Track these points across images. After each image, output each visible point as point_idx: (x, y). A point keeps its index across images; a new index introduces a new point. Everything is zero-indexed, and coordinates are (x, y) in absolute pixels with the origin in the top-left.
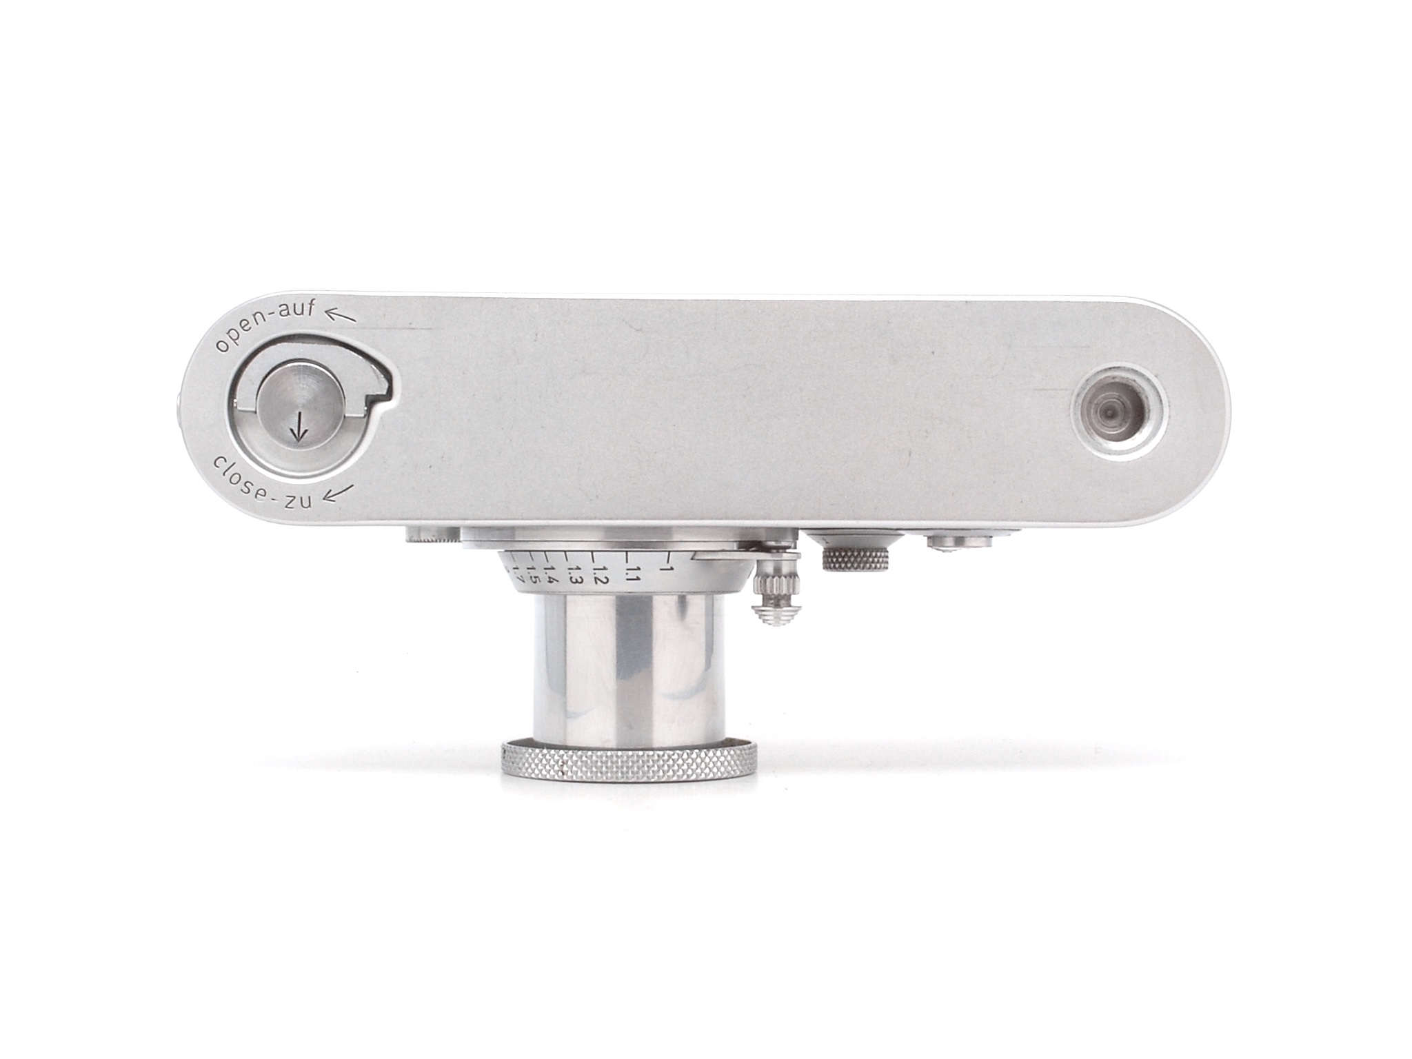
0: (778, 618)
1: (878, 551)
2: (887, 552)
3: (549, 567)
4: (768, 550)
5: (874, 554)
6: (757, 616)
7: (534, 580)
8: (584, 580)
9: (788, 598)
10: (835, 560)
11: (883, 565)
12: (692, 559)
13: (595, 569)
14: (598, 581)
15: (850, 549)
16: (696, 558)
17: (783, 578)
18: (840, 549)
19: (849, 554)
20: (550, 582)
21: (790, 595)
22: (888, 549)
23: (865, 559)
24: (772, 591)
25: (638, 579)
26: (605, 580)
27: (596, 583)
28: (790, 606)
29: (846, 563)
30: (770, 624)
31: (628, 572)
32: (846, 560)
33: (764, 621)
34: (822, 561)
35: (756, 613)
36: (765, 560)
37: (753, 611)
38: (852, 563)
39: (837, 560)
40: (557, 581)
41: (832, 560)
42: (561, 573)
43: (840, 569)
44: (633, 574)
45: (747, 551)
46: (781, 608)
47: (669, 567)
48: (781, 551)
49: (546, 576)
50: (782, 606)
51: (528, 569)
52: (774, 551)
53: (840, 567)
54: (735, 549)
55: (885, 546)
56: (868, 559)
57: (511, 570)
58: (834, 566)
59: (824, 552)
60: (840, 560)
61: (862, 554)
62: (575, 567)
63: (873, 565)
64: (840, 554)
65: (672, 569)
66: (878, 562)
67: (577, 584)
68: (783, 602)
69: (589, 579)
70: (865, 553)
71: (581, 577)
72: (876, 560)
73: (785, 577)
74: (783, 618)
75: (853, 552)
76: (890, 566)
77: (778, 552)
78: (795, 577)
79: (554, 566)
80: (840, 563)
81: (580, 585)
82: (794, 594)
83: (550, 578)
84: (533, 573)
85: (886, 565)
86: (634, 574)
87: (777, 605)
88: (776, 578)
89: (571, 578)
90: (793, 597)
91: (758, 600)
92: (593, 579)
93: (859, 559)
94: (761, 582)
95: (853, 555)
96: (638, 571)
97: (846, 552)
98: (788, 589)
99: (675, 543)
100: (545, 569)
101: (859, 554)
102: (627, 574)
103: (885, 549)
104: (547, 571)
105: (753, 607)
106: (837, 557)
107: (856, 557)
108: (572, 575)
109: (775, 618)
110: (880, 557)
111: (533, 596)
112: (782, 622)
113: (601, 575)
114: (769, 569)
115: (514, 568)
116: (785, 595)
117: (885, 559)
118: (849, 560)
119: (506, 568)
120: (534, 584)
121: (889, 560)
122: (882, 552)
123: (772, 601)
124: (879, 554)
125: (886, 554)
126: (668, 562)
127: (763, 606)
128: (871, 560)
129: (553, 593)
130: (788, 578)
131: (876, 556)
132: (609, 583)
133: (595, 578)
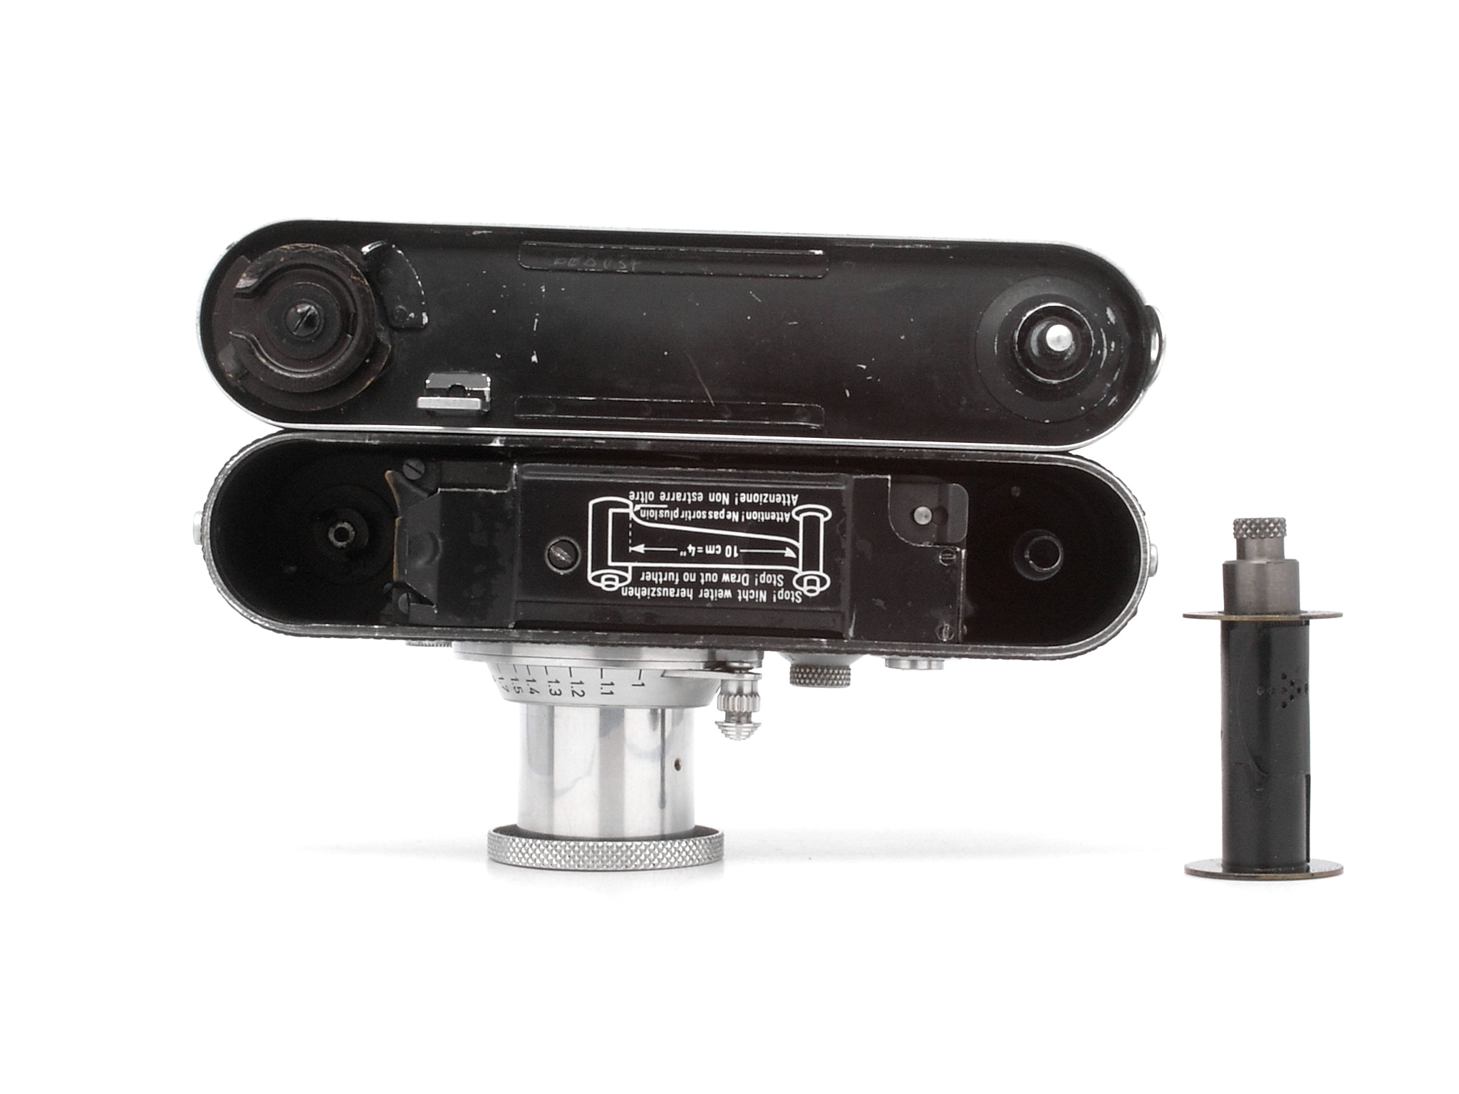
0: (739, 734)
1: (840, 669)
2: (850, 669)
3: (531, 679)
4: (731, 670)
5: (836, 672)
6: (720, 731)
7: (517, 690)
8: (563, 692)
9: (748, 715)
10: (800, 676)
11: (844, 682)
12: (662, 676)
13: (572, 683)
14: (575, 694)
15: (814, 666)
16: (666, 675)
17: (744, 697)
18: (805, 666)
19: (813, 671)
20: (532, 693)
21: (751, 713)
22: (851, 667)
23: (828, 676)
24: (733, 709)
25: (612, 693)
26: (581, 694)
27: (573, 695)
28: (750, 722)
29: (810, 679)
30: (731, 739)
31: (603, 686)
32: (810, 676)
33: (726, 735)
34: (789, 676)
35: (719, 728)
36: (728, 680)
37: (717, 726)
38: (816, 680)
39: (802, 676)
40: (538, 692)
41: (798, 676)
42: (541, 685)
43: (805, 684)
44: (606, 689)
45: (712, 670)
46: (742, 724)
47: (640, 684)
48: (743, 672)
49: (529, 687)
50: (742, 722)
51: (512, 680)
52: (738, 671)
53: (805, 682)
54: (701, 668)
55: (848, 664)
56: (831, 676)
57: (497, 680)
58: (800, 682)
59: (792, 668)
60: (805, 676)
61: (825, 671)
62: (554, 680)
63: (836, 682)
64: (805, 671)
65: (643, 685)
66: (840, 679)
67: (556, 696)
68: (744, 719)
69: (567, 693)
70: (828, 670)
71: (559, 690)
72: (838, 677)
73: (746, 696)
74: (743, 734)
75: (817, 669)
76: (851, 682)
77: (741, 673)
78: (755, 696)
79: (535, 679)
80: (805, 679)
81: (560, 697)
82: (755, 712)
83: (531, 689)
84: (517, 684)
85: (848, 682)
86: (608, 688)
87: (739, 722)
88: (738, 696)
89: (551, 690)
90: (753, 714)
91: (722, 716)
92: (571, 693)
93: (822, 676)
94: (724, 699)
95: (816, 672)
96: (611, 686)
97: (811, 669)
98: (748, 707)
99: (645, 663)
100: (528, 681)
101: (822, 671)
102: (602, 688)
103: (848, 666)
104: (529, 683)
105: (716, 723)
106: (802, 674)
107: (819, 674)
108: (551, 688)
109: (737, 733)
110: (842, 674)
111: (518, 705)
112: (742, 737)
113: (578, 688)
114: (733, 688)
115: (500, 679)
116: (746, 712)
117: (847, 677)
118: (813, 676)
119: (493, 676)
120: (518, 694)
121: (851, 677)
122: (844, 669)
123: (733, 718)
124: (841, 672)
125: (848, 671)
126: (640, 678)
127: (726, 722)
128: (833, 677)
129: (534, 703)
130: (749, 697)
131: (838, 673)
132: (586, 695)
133: (573, 692)
